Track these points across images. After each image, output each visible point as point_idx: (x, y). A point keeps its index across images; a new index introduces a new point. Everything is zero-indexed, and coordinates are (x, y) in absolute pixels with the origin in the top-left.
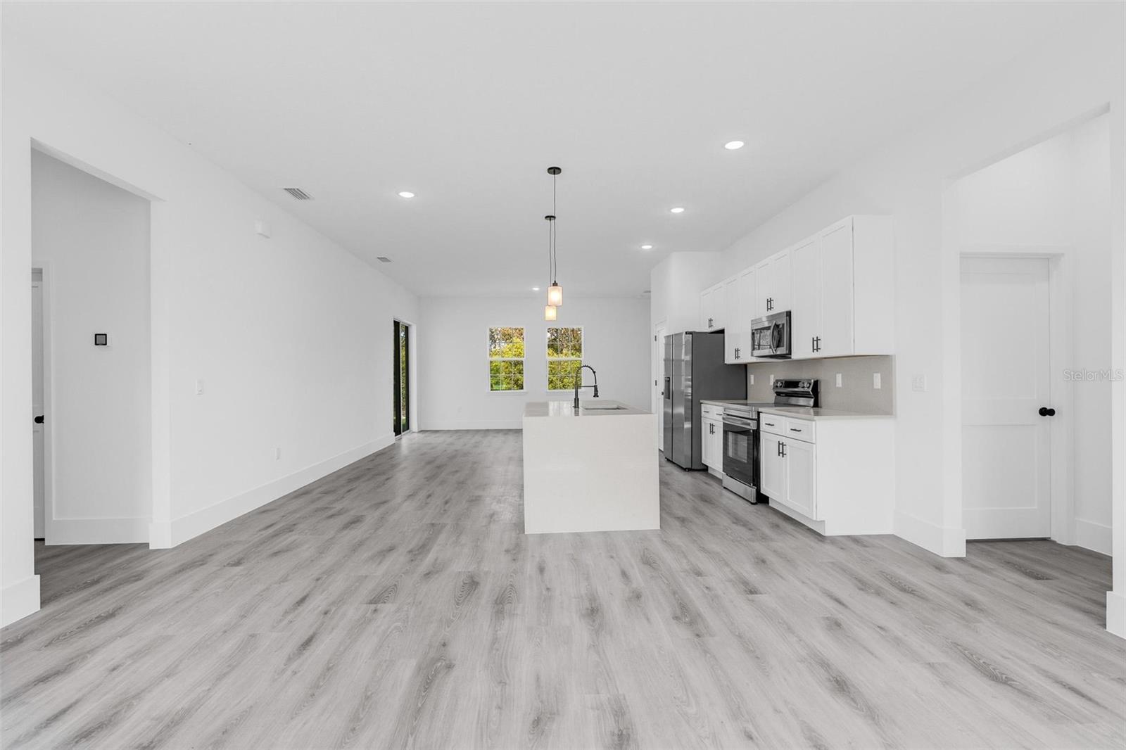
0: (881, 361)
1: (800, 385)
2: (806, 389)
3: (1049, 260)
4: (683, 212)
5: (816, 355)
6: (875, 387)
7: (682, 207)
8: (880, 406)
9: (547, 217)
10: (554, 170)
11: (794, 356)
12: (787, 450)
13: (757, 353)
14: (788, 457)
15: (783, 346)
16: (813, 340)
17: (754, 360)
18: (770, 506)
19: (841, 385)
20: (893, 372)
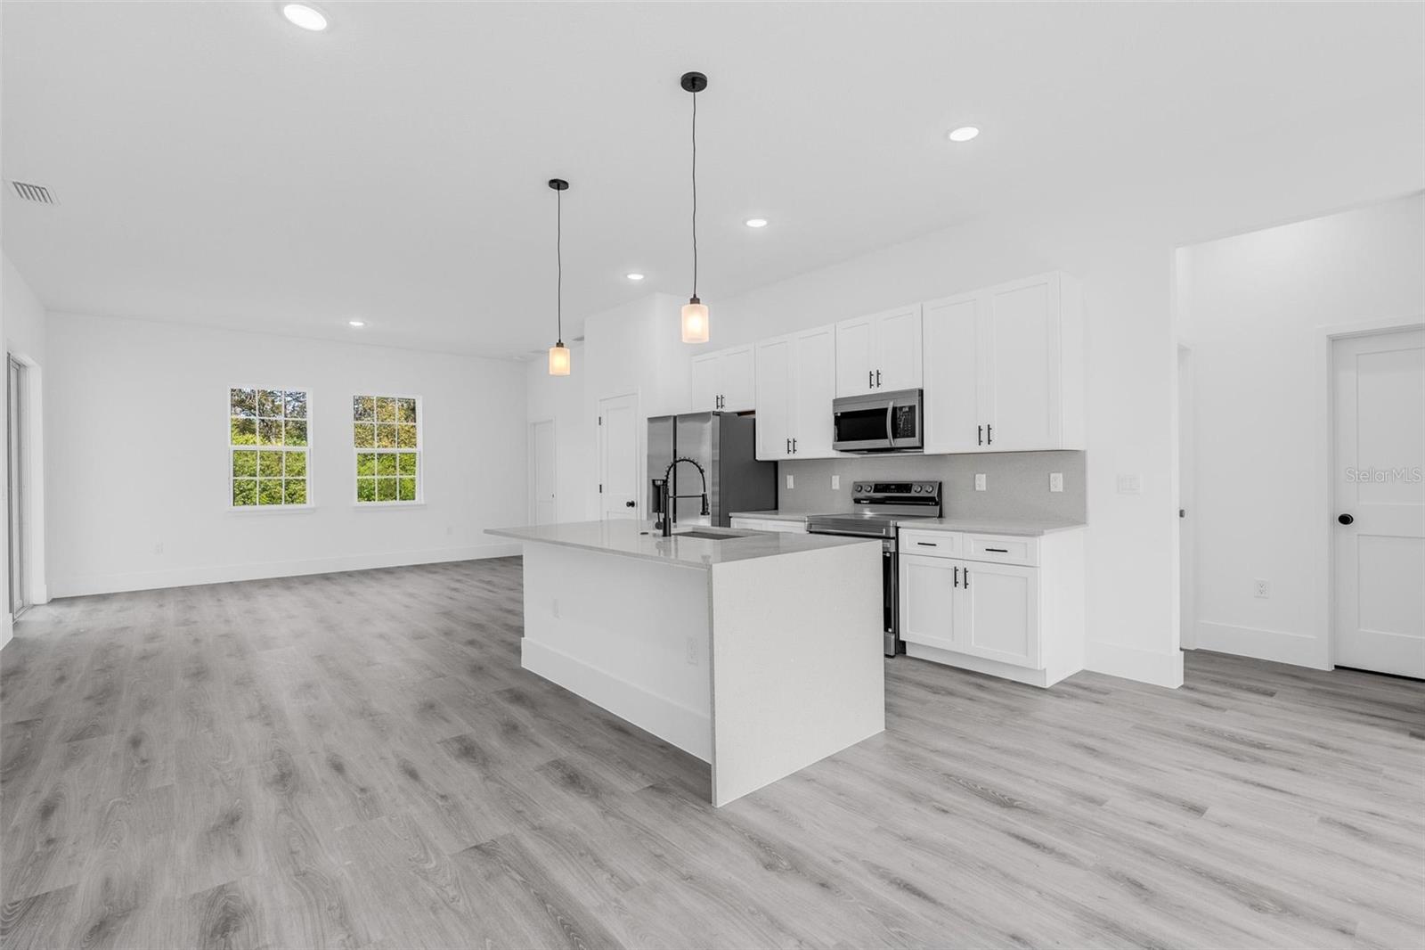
0: (1068, 459)
2: (928, 495)
4: (765, 226)
9: (552, 183)
11: (928, 450)
12: (973, 578)
13: (839, 445)
14: (971, 588)
15: (914, 436)
17: (833, 454)
18: (908, 654)
19: (984, 488)
20: (1084, 472)
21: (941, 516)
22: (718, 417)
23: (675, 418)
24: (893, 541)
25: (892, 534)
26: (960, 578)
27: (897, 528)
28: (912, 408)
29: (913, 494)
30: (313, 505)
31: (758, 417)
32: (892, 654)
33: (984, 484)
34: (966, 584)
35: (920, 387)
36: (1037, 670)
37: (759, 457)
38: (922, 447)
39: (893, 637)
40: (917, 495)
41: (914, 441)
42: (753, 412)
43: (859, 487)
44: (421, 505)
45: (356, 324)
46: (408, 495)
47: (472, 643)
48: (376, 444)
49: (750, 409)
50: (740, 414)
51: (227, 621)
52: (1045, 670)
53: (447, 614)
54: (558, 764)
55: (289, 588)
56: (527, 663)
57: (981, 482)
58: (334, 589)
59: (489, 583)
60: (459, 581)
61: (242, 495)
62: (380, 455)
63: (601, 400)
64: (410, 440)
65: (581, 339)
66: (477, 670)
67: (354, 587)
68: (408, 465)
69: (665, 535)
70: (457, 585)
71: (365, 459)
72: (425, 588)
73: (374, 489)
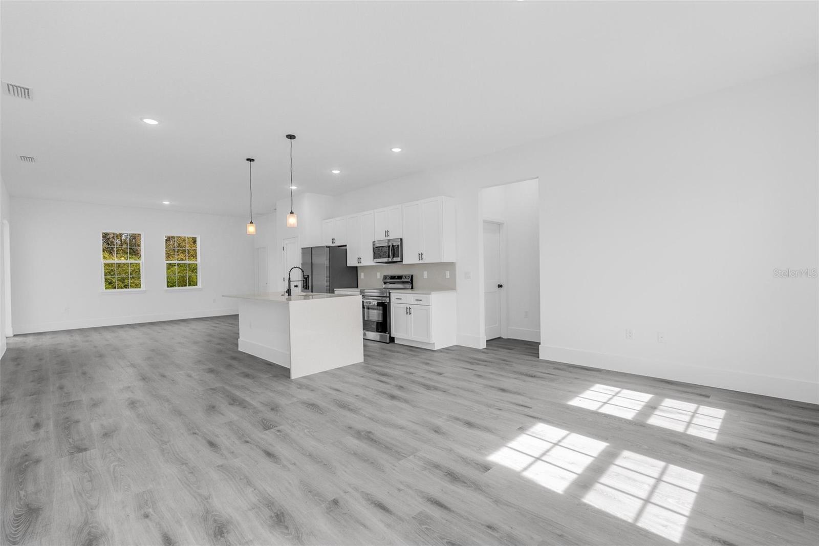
0: (451, 266)
1: (404, 277)
2: (408, 280)
3: (500, 225)
4: (339, 173)
5: (421, 262)
6: (447, 277)
7: (339, 170)
8: (450, 286)
9: (248, 159)
10: (291, 137)
11: (404, 262)
12: (412, 311)
13: (376, 260)
14: (412, 314)
15: (399, 257)
16: (419, 255)
17: (374, 264)
18: (395, 342)
19: (426, 277)
20: (455, 271)
21: (412, 288)
22: (328, 248)
23: (312, 248)
24: (388, 298)
25: (388, 295)
26: (408, 311)
27: (390, 293)
28: (398, 246)
29: (403, 280)
30: (144, 289)
31: (347, 247)
32: (388, 342)
33: (426, 275)
34: (410, 313)
35: (401, 237)
36: (430, 343)
37: (348, 265)
38: (402, 261)
39: (388, 335)
40: (404, 280)
41: (399, 259)
42: (346, 246)
43: (385, 277)
44: (199, 289)
45: (166, 203)
46: (193, 283)
47: (219, 344)
48: (176, 257)
49: (345, 244)
50: (339, 246)
51: (107, 340)
52: (434, 343)
53: (210, 335)
54: (243, 373)
55: (134, 328)
56: (241, 348)
57: (425, 275)
58: (156, 328)
59: (232, 324)
60: (217, 324)
61: (110, 284)
62: (178, 264)
63: (284, 239)
64: (194, 256)
65: (276, 209)
66: (220, 351)
67: (167, 327)
68: (194, 269)
69: (289, 295)
70: (217, 325)
71: (170, 266)
72: (201, 326)
73: (175, 282)
